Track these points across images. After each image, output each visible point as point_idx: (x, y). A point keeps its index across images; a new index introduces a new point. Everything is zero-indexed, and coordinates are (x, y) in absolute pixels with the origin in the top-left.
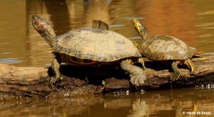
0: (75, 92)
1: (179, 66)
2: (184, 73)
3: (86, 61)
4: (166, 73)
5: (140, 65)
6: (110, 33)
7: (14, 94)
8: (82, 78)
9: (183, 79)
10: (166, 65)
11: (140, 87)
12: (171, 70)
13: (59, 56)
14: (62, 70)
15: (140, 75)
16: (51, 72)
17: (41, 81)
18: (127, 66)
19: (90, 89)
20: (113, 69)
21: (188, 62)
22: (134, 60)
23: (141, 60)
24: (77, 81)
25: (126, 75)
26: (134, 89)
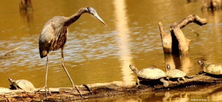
0: (146, 90)
1: (180, 80)
2: (182, 82)
3: (148, 79)
4: (176, 82)
5: (167, 80)
6: (157, 69)
7: (125, 92)
8: (147, 85)
9: (181, 84)
10: (175, 79)
11: (167, 88)
12: (178, 81)
14: (140, 82)
15: (167, 84)
17: (134, 87)
18: (162, 80)
19: (150, 89)
20: (157, 82)
22: (165, 78)
23: (168, 78)
24: (146, 86)
26: (164, 88)
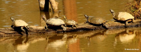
0: (51, 32)
1: (74, 26)
2: (75, 28)
3: (53, 25)
4: (71, 28)
5: (65, 26)
7: (37, 33)
9: (74, 29)
10: (71, 26)
11: (65, 31)
12: (72, 27)
13: (47, 24)
14: (48, 27)
16: (46, 28)
17: (43, 30)
18: (62, 26)
19: (54, 31)
20: (59, 27)
21: (76, 25)
22: (64, 25)
23: (65, 25)
24: (51, 30)
25: (62, 28)
26: (64, 32)
